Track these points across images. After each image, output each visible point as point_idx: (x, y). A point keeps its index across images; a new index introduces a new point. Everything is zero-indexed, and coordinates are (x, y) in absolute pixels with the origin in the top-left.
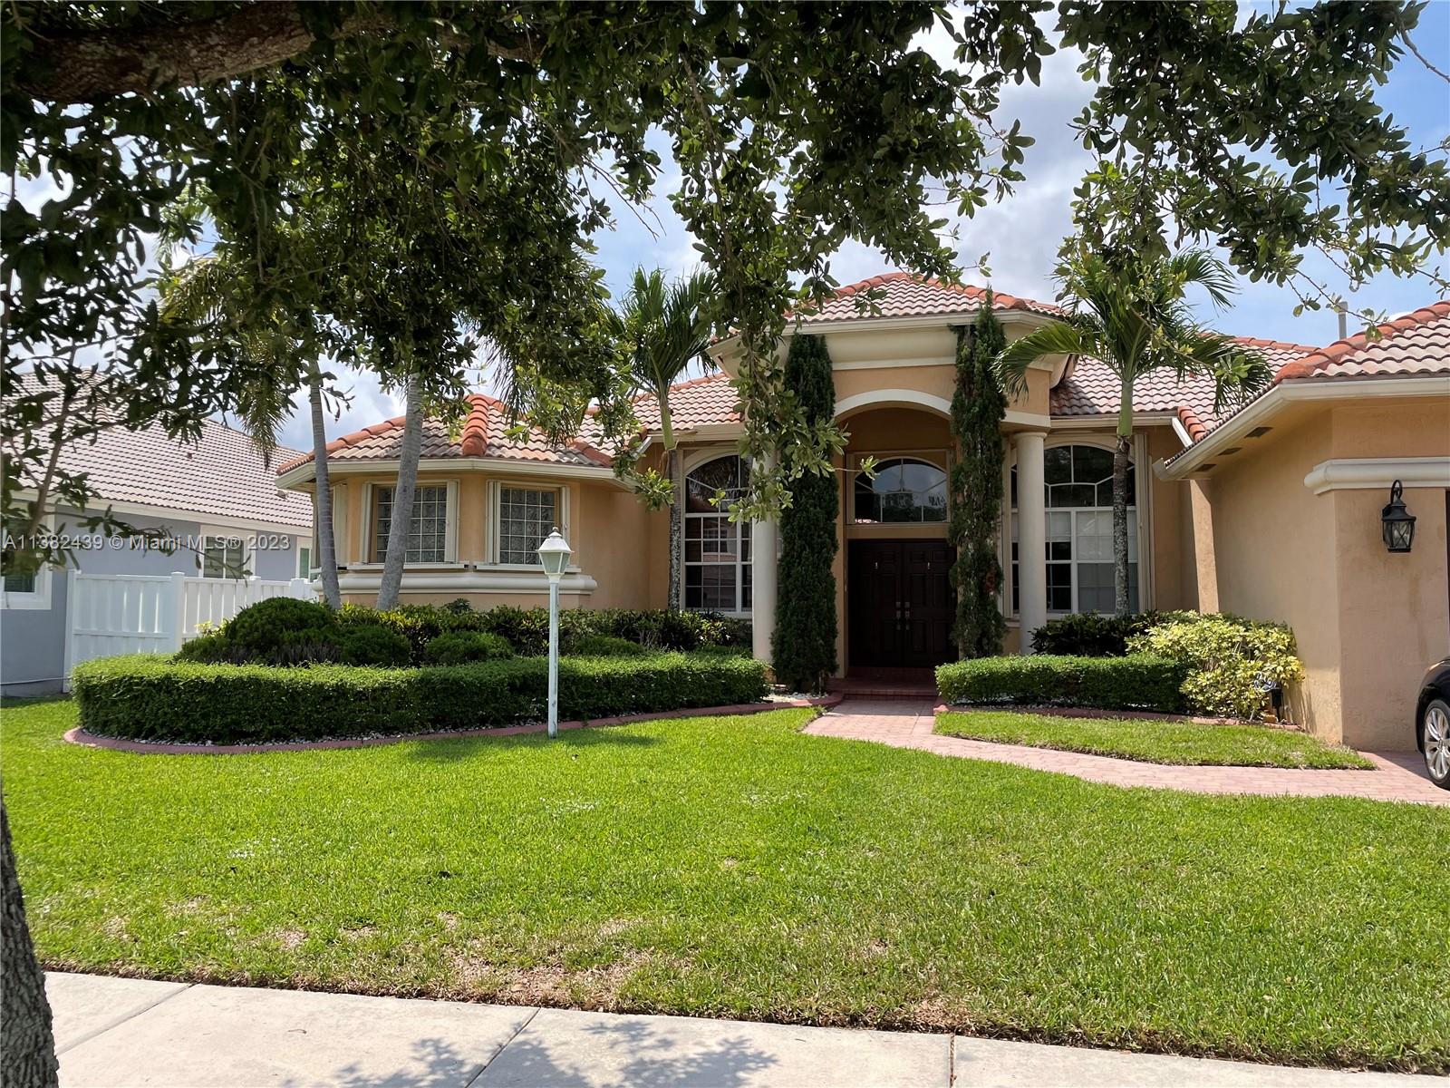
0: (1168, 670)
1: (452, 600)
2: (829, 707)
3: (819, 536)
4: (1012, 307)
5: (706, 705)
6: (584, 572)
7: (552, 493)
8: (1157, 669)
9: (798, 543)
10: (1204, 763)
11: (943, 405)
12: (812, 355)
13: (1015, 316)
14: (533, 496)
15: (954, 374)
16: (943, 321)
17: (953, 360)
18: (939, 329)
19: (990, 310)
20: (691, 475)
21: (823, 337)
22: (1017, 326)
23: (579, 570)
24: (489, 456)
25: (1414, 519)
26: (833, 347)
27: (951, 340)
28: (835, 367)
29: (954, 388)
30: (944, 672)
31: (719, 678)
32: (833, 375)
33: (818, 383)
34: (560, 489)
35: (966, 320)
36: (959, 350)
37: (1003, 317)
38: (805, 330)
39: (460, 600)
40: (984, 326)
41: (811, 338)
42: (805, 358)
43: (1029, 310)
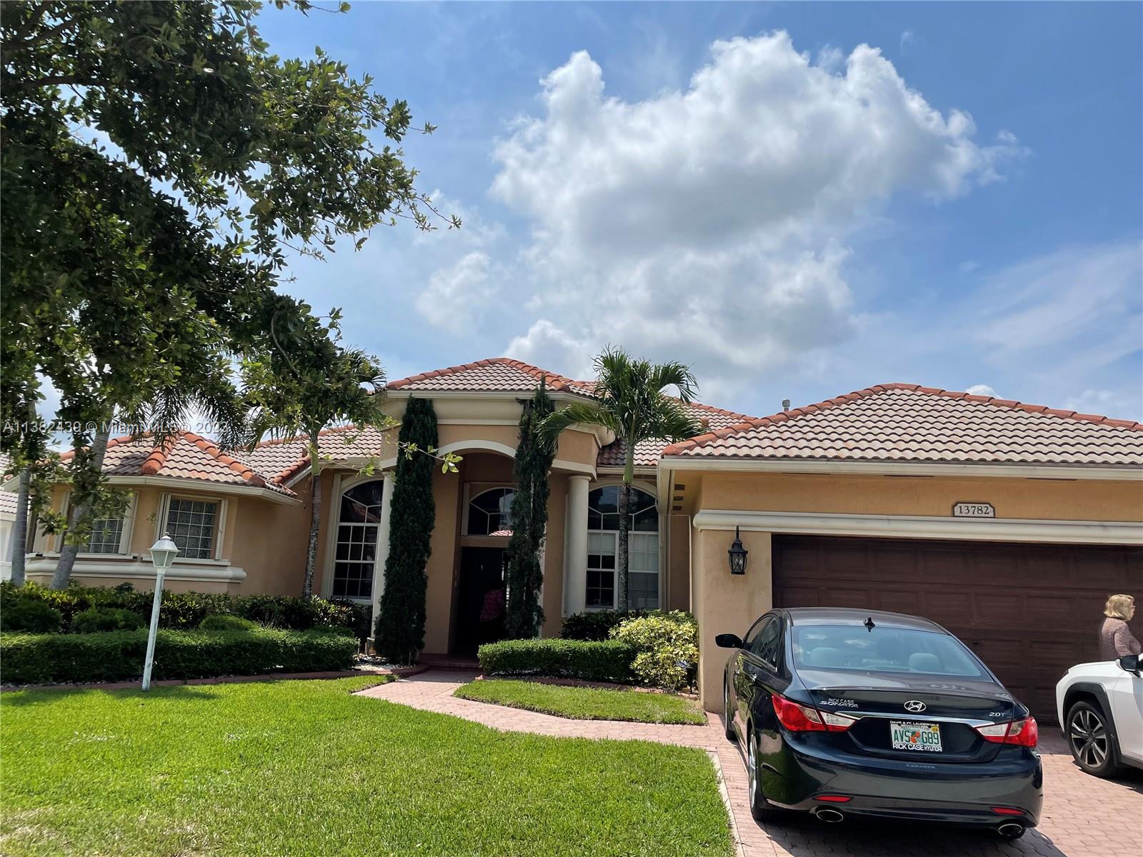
0: (622, 652)
1: (120, 583)
2: (405, 676)
3: (415, 544)
4: (560, 390)
5: (297, 671)
6: (234, 564)
7: (215, 504)
8: (616, 651)
9: (399, 549)
10: (595, 718)
11: (511, 452)
12: (422, 412)
13: (561, 395)
14: (199, 505)
15: (518, 431)
16: (513, 396)
17: (517, 423)
18: (511, 401)
19: (543, 390)
20: (346, 494)
21: (431, 401)
22: (564, 402)
23: (229, 564)
24: (161, 475)
25: (747, 552)
26: (439, 408)
27: (519, 409)
28: (440, 422)
29: (519, 442)
30: (486, 649)
31: (311, 650)
32: (438, 427)
33: (423, 433)
34: (221, 501)
35: (528, 396)
36: (523, 416)
37: (552, 396)
38: (417, 395)
39: (126, 584)
40: (538, 400)
41: (423, 401)
42: (416, 415)
43: (572, 392)
